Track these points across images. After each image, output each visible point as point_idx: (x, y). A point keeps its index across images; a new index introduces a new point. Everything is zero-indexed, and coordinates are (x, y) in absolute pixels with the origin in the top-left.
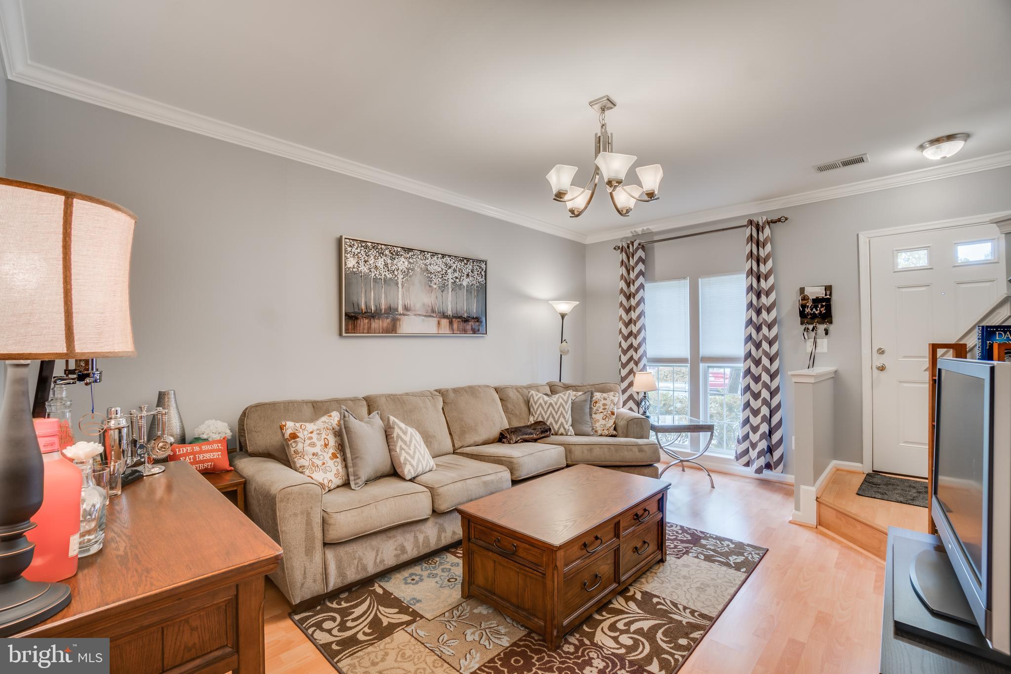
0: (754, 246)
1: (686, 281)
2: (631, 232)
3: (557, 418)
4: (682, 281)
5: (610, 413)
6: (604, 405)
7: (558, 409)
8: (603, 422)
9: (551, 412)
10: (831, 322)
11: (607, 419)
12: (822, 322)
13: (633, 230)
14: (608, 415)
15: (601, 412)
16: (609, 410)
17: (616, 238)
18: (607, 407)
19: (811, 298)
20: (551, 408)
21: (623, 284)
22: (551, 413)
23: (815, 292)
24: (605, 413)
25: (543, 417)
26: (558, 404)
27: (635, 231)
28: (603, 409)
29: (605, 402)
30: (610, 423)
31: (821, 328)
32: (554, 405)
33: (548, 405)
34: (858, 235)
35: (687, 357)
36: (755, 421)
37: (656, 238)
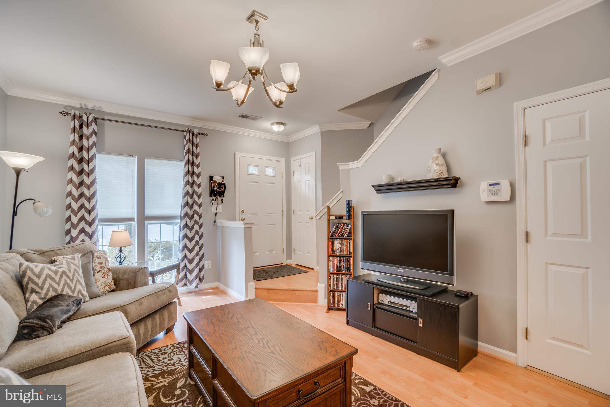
0: (191, 145)
1: (134, 158)
2: (81, 104)
3: (73, 286)
4: (131, 158)
5: (107, 270)
6: (100, 263)
7: (73, 276)
8: (103, 280)
9: (66, 281)
10: (224, 196)
11: (106, 277)
12: (220, 196)
13: (83, 103)
14: (106, 272)
15: (100, 271)
16: (106, 268)
17: (61, 103)
18: (103, 265)
19: (217, 182)
20: (64, 277)
21: (74, 149)
22: (66, 283)
23: (218, 179)
24: (103, 271)
25: (55, 290)
26: (72, 271)
27: (85, 105)
28: (100, 268)
29: (99, 260)
30: (110, 279)
31: (220, 199)
32: (68, 273)
33: (59, 274)
34: (235, 153)
35: (133, 217)
36: (190, 256)
37: (106, 117)
